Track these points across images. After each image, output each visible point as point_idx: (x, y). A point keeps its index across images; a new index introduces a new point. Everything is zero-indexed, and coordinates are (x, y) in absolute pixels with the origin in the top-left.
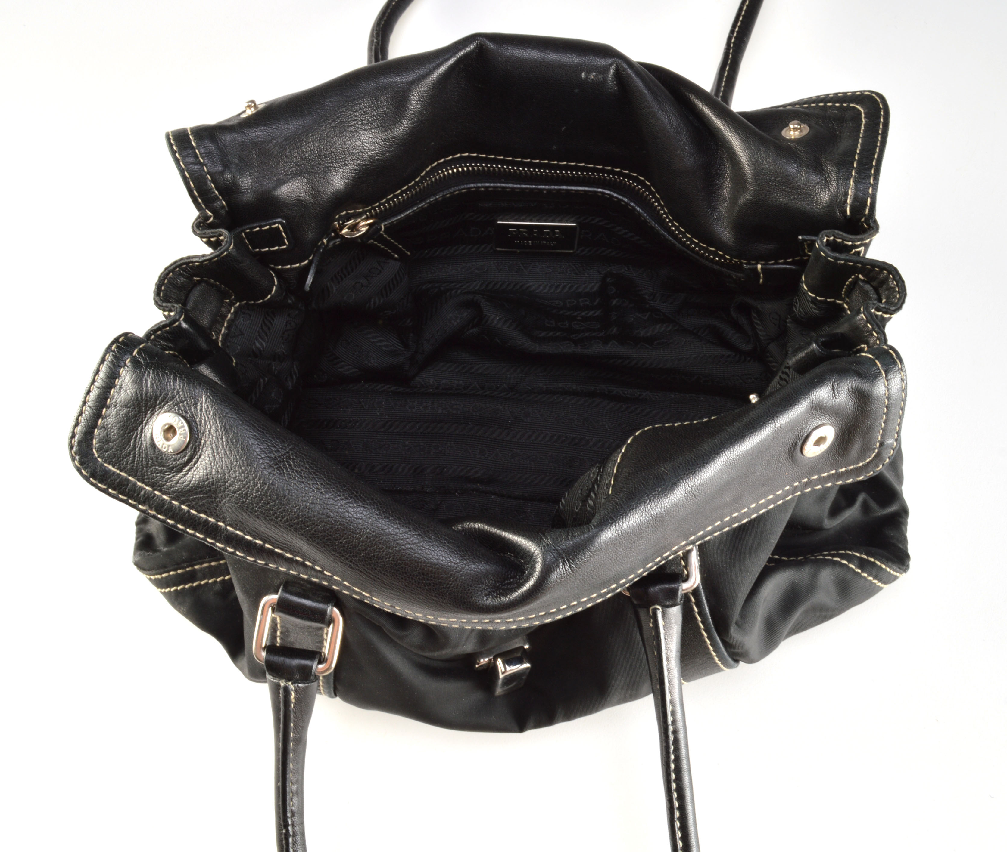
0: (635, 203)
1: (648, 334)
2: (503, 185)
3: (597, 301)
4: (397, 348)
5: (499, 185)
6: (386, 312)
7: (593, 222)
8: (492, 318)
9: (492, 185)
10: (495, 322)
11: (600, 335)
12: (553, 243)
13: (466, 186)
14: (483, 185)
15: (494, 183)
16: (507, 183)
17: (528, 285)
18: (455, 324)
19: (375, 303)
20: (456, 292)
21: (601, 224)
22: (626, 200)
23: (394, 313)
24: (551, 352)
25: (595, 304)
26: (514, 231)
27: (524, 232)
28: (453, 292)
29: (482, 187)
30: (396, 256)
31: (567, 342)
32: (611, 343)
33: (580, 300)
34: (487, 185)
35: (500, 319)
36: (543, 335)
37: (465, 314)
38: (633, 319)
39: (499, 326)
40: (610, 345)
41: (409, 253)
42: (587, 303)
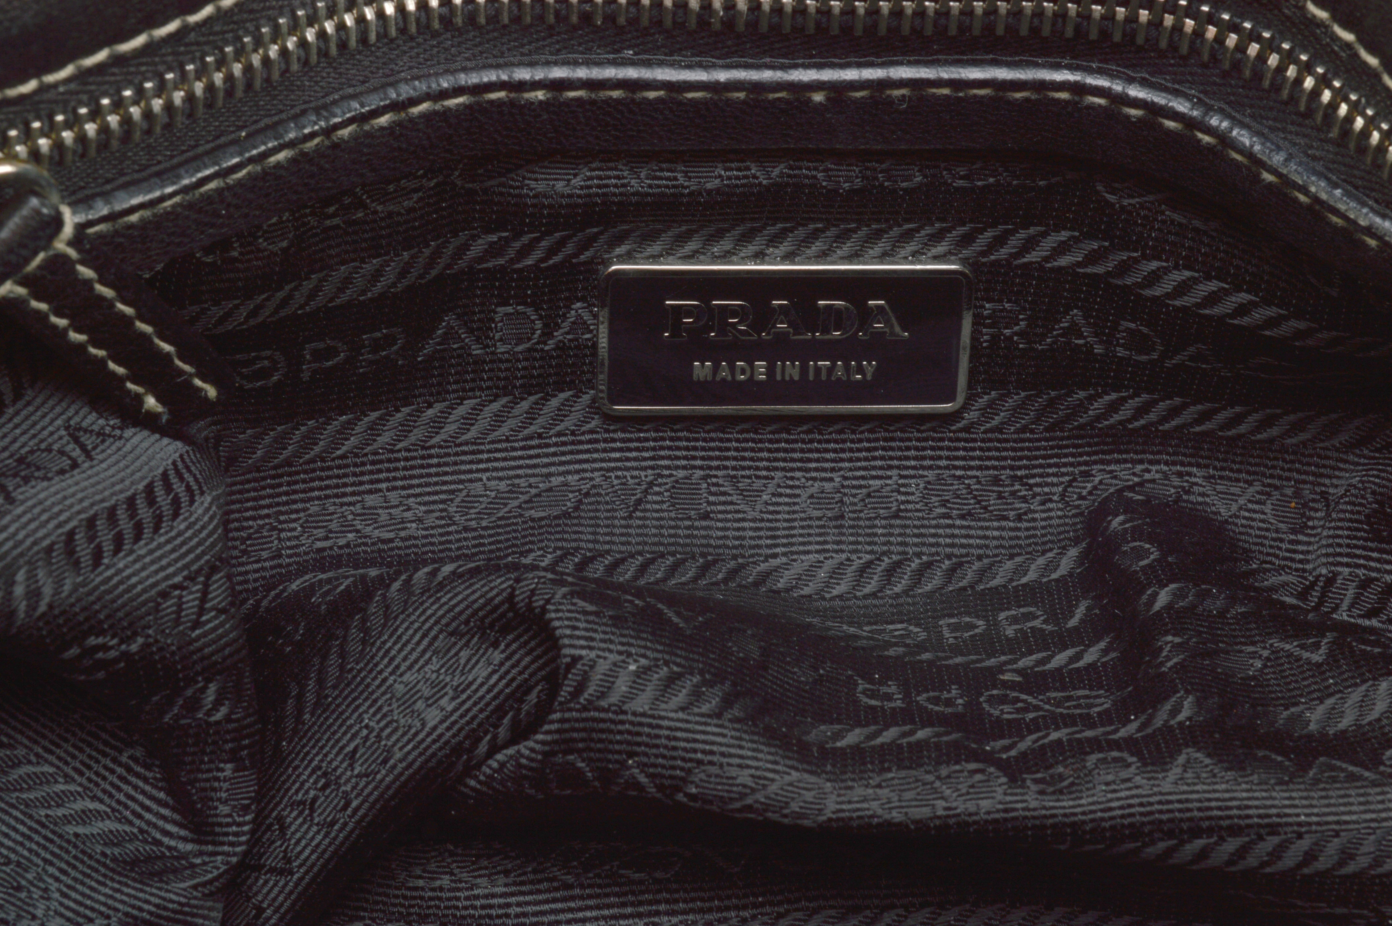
0: (1226, 115)
1: (1345, 723)
2: (632, 73)
3: (1080, 611)
4: (158, 843)
5: (610, 73)
6: (92, 641)
7: (1032, 257)
8: (603, 667)
9: (582, 73)
10: (622, 686)
11: (1123, 733)
12: (860, 370)
13: (464, 79)
14: (539, 74)
15: (588, 63)
16: (648, 64)
17: (763, 567)
18: (433, 716)
19: (34, 595)
20: (434, 573)
21: (1064, 261)
22: (1181, 106)
23: (134, 648)
24: (896, 816)
25: (1073, 622)
26: (688, 311)
27: (733, 312)
28: (422, 573)
29: (535, 85)
30: (151, 402)
31: (973, 766)
32: (1181, 759)
33: (1002, 616)
34: (558, 73)
35: (643, 672)
36: (853, 737)
37: (481, 672)
38: (1259, 664)
39: (641, 703)
40: (1175, 772)
41: (212, 392)
42: (1037, 623)
